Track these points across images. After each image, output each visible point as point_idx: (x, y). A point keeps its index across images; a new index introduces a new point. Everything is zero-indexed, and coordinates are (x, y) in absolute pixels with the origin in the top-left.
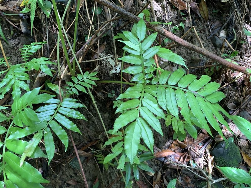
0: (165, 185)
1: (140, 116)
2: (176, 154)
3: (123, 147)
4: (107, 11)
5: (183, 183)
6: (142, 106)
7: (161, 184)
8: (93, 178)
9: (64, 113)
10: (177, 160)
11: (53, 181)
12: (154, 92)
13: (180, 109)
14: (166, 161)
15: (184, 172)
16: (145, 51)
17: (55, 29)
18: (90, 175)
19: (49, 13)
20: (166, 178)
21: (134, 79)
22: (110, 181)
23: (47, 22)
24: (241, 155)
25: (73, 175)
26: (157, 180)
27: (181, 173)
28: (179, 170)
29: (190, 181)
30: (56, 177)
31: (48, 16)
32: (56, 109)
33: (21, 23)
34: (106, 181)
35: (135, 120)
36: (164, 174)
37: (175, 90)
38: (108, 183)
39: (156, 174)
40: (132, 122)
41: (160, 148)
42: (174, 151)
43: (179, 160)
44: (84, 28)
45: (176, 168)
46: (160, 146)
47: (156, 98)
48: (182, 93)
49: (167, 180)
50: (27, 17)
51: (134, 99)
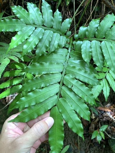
0: (98, 126)
1: (106, 78)
2: (112, 113)
4: (103, 10)
5: (110, 131)
6: (109, 72)
7: (96, 125)
14: (104, 113)
15: (113, 124)
17: (68, 14)
19: (68, 3)
20: (101, 123)
23: (65, 9)
26: (95, 122)
27: (111, 124)
28: (111, 122)
31: (67, 5)
35: (102, 79)
36: (100, 121)
39: (95, 119)
41: (103, 105)
42: (112, 110)
43: (113, 116)
44: (84, 18)
45: (109, 120)
46: (104, 104)
49: (101, 124)
50: (55, 3)
51: (105, 67)
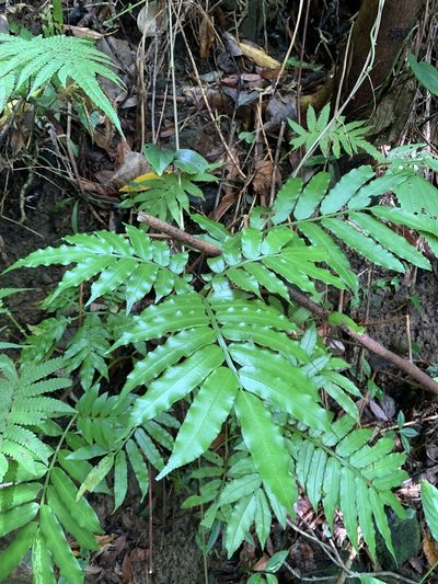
1: (262, 487)
3: (219, 489)
5: (298, 556)
9: (149, 431)
10: (301, 514)
13: (323, 497)
22: (175, 508)
24: (422, 539)
29: (311, 555)
33: (112, 217)
34: (169, 508)
38: (171, 511)
43: (305, 515)
47: (295, 462)
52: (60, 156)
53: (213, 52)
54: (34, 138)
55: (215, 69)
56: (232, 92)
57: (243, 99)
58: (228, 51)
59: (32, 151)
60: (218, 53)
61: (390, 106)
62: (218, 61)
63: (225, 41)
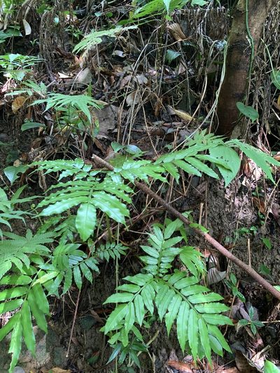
1: (133, 301)
6: (140, 294)
8: (96, 348)
11: (60, 330)
12: (158, 288)
16: (165, 249)
18: (94, 344)
21: (148, 269)
25: (79, 334)
30: (64, 326)
32: (79, 262)
35: (127, 303)
37: (183, 300)
40: (122, 303)
48: (188, 306)
52: (78, 148)
53: (161, 112)
54: (68, 140)
55: (160, 119)
56: (165, 128)
57: (170, 131)
58: (168, 113)
59: (66, 145)
60: (163, 113)
61: (239, 130)
62: (162, 116)
63: (167, 108)
